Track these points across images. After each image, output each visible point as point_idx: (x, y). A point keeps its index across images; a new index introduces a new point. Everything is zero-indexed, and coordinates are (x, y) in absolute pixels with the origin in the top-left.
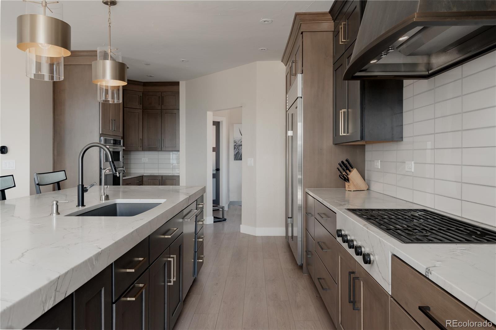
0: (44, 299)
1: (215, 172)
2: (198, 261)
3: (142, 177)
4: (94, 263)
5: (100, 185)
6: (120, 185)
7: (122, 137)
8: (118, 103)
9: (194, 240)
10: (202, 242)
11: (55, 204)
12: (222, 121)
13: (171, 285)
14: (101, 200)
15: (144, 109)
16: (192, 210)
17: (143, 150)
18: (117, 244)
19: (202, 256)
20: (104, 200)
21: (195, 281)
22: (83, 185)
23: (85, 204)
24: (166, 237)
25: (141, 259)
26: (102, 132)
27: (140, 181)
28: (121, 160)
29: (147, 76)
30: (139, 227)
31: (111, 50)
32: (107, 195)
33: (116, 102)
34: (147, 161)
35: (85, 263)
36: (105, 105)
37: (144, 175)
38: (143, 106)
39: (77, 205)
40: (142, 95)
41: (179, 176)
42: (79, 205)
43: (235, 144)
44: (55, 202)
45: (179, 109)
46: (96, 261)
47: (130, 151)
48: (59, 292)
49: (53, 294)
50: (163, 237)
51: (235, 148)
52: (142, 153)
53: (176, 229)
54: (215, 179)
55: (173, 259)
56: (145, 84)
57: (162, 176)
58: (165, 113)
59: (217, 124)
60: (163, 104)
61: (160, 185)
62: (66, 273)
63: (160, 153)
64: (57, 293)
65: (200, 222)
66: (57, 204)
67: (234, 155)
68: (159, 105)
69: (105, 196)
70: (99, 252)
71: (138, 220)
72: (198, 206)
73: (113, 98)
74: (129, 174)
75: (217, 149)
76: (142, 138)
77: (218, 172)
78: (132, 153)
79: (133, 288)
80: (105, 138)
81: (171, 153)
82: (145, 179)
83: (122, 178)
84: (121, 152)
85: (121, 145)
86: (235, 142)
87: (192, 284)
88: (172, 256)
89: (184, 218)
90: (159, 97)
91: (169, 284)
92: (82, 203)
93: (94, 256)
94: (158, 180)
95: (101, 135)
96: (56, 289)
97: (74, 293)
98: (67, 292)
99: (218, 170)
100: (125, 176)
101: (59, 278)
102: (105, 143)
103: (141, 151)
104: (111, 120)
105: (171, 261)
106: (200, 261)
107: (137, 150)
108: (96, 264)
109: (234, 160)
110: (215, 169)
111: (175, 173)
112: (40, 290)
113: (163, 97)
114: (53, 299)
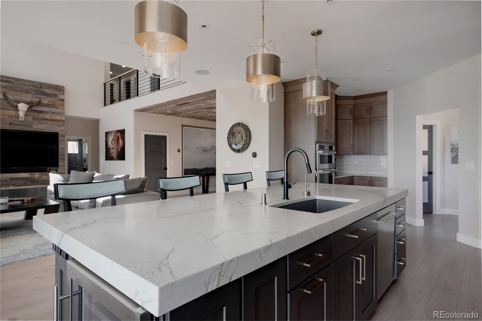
0: (207, 281)
1: (427, 175)
2: (398, 263)
3: (353, 177)
4: (263, 255)
5: (316, 182)
6: (332, 183)
7: (334, 144)
8: (323, 115)
9: (393, 241)
10: (404, 245)
11: (264, 196)
12: (435, 125)
13: (360, 284)
14: (304, 195)
15: (354, 119)
16: (390, 212)
17: (354, 154)
18: (289, 240)
19: (404, 259)
20: (306, 195)
21: (394, 282)
22: (288, 182)
23: (289, 198)
24: (353, 236)
25: (320, 255)
26: (317, 140)
27: (351, 181)
28: (333, 163)
29: (356, 90)
30: (317, 225)
31: (317, 72)
32: (308, 192)
33: (321, 114)
34: (358, 163)
35: (252, 254)
36: (319, 119)
37: (355, 175)
38: (353, 117)
39: (283, 198)
40: (352, 108)
41: (387, 178)
42: (284, 199)
43: (453, 147)
44: (264, 195)
45: (387, 116)
46: (265, 253)
47: (343, 155)
48: (223, 276)
49: (217, 278)
50: (350, 236)
51: (452, 151)
52: (354, 156)
53: (367, 229)
54: (427, 183)
55: (361, 259)
56: (356, 98)
57: (371, 177)
58: (374, 121)
59: (430, 128)
60: (371, 114)
61: (369, 186)
62: (231, 261)
63: (369, 156)
64: (221, 277)
65: (401, 225)
66: (265, 196)
67: (452, 159)
68: (368, 114)
69: (307, 192)
70: (269, 245)
71: (321, 218)
72: (397, 208)
73: (319, 111)
74: (341, 174)
75: (429, 153)
76: (352, 144)
77: (431, 175)
78: (345, 156)
79: (311, 281)
80: (319, 145)
81: (382, 156)
82: (355, 179)
83: (334, 178)
84: (333, 156)
85: (333, 150)
86: (452, 145)
87: (391, 285)
88: (361, 255)
89: (380, 220)
90: (368, 107)
91: (357, 282)
92: (286, 197)
93: (262, 248)
94: (367, 180)
95: (317, 142)
96: (220, 273)
97: (243, 278)
98: (231, 277)
99: (430, 173)
100: (337, 176)
101: (223, 264)
102: (319, 149)
103: (352, 155)
104: (325, 130)
105: (359, 260)
106: (400, 263)
107: (349, 154)
108: (264, 256)
109: (452, 163)
110: (427, 172)
111: (383, 175)
112: (203, 272)
113: (371, 107)
114: (216, 281)
